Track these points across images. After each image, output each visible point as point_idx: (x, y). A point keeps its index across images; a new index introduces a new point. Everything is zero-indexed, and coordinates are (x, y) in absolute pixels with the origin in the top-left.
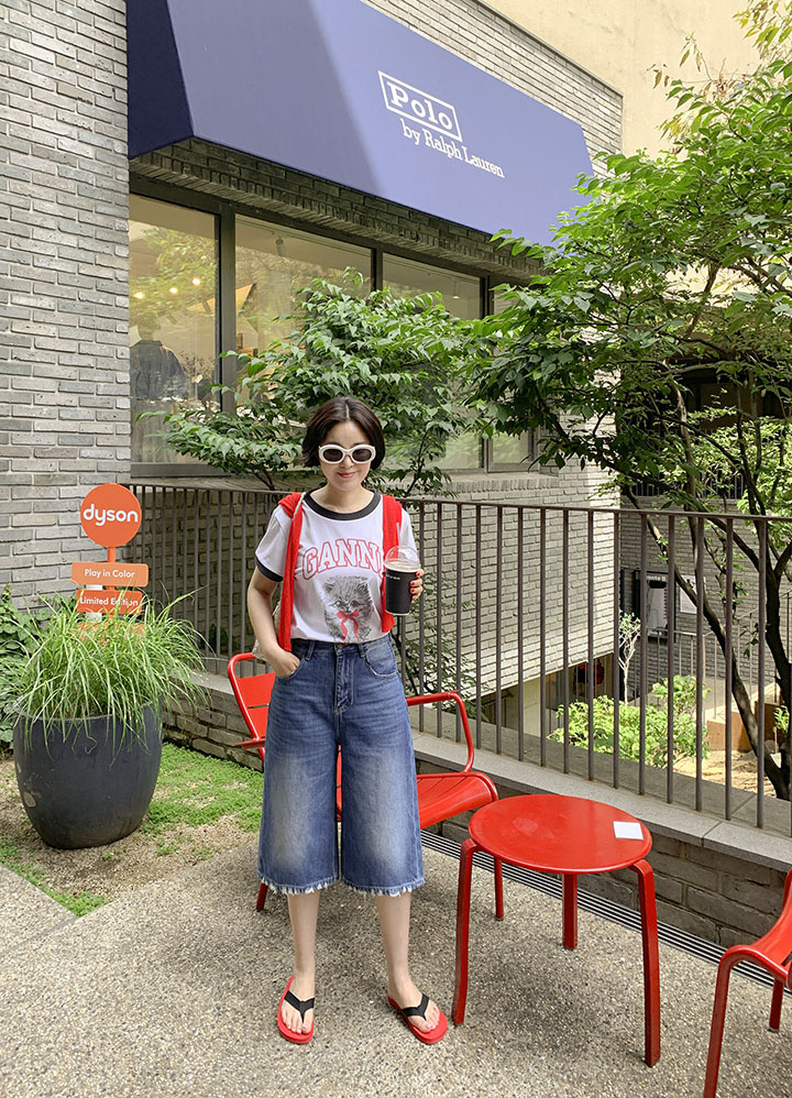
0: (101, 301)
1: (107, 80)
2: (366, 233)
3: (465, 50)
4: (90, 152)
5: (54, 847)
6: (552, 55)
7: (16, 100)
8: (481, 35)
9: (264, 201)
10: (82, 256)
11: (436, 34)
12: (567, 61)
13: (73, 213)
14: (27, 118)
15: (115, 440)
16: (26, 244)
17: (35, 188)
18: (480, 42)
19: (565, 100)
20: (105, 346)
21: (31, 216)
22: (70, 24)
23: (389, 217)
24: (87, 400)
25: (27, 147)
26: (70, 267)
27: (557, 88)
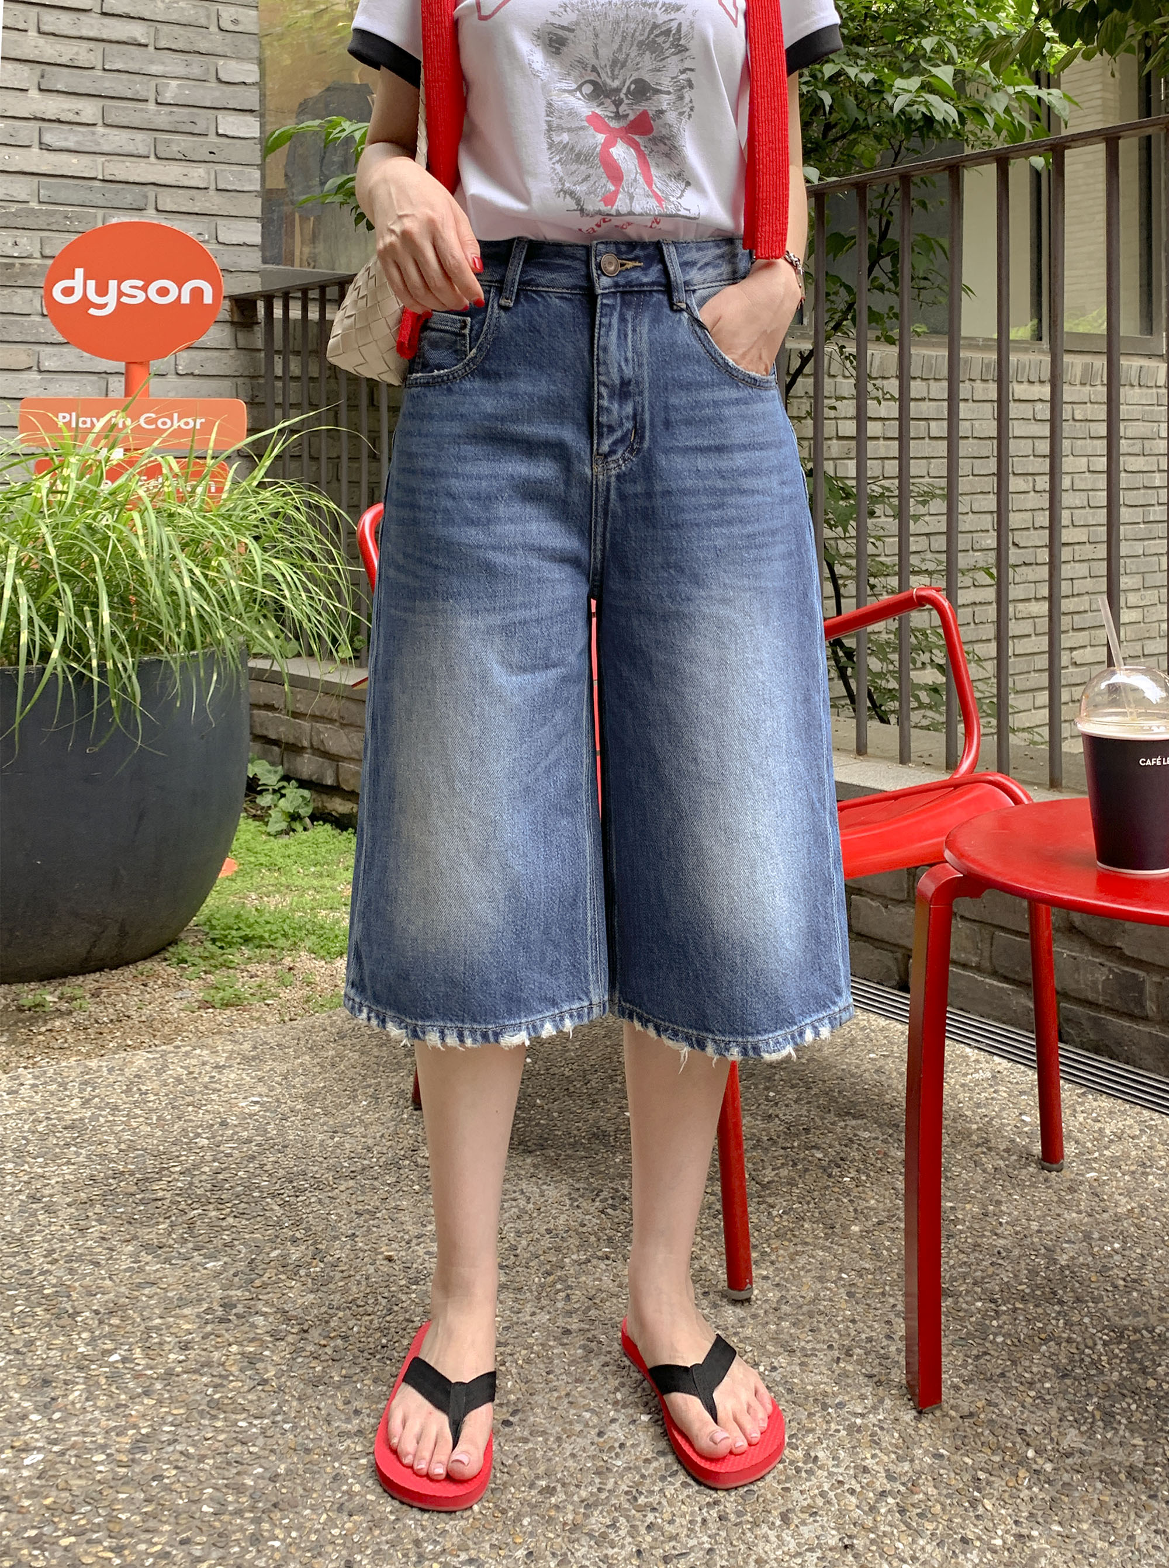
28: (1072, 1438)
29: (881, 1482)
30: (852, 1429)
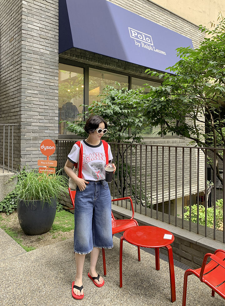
0: (51, 91)
1: (53, 34)
2: (126, 71)
3: (156, 20)
4: (48, 52)
5: (27, 235)
6: (183, 20)
7: (29, 40)
8: (161, 16)
9: (97, 64)
10: (46, 80)
11: (147, 16)
12: (188, 21)
13: (43, 69)
14: (31, 44)
15: (54, 128)
16: (31, 77)
17: (34, 62)
18: (160, 18)
19: (187, 32)
20: (52, 103)
21: (33, 70)
22: (43, 20)
23: (132, 67)
24: (47, 118)
25: (31, 52)
26: (42, 83)
27: (184, 29)
28: (134, 291)
29: (115, 295)
30: (114, 289)
